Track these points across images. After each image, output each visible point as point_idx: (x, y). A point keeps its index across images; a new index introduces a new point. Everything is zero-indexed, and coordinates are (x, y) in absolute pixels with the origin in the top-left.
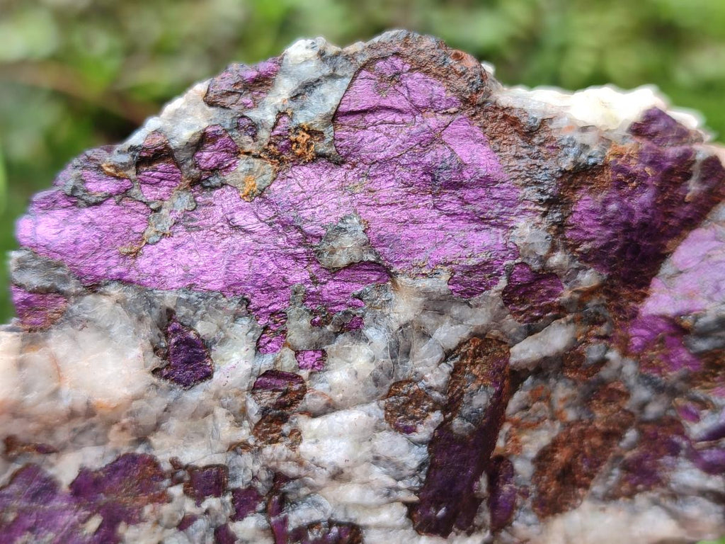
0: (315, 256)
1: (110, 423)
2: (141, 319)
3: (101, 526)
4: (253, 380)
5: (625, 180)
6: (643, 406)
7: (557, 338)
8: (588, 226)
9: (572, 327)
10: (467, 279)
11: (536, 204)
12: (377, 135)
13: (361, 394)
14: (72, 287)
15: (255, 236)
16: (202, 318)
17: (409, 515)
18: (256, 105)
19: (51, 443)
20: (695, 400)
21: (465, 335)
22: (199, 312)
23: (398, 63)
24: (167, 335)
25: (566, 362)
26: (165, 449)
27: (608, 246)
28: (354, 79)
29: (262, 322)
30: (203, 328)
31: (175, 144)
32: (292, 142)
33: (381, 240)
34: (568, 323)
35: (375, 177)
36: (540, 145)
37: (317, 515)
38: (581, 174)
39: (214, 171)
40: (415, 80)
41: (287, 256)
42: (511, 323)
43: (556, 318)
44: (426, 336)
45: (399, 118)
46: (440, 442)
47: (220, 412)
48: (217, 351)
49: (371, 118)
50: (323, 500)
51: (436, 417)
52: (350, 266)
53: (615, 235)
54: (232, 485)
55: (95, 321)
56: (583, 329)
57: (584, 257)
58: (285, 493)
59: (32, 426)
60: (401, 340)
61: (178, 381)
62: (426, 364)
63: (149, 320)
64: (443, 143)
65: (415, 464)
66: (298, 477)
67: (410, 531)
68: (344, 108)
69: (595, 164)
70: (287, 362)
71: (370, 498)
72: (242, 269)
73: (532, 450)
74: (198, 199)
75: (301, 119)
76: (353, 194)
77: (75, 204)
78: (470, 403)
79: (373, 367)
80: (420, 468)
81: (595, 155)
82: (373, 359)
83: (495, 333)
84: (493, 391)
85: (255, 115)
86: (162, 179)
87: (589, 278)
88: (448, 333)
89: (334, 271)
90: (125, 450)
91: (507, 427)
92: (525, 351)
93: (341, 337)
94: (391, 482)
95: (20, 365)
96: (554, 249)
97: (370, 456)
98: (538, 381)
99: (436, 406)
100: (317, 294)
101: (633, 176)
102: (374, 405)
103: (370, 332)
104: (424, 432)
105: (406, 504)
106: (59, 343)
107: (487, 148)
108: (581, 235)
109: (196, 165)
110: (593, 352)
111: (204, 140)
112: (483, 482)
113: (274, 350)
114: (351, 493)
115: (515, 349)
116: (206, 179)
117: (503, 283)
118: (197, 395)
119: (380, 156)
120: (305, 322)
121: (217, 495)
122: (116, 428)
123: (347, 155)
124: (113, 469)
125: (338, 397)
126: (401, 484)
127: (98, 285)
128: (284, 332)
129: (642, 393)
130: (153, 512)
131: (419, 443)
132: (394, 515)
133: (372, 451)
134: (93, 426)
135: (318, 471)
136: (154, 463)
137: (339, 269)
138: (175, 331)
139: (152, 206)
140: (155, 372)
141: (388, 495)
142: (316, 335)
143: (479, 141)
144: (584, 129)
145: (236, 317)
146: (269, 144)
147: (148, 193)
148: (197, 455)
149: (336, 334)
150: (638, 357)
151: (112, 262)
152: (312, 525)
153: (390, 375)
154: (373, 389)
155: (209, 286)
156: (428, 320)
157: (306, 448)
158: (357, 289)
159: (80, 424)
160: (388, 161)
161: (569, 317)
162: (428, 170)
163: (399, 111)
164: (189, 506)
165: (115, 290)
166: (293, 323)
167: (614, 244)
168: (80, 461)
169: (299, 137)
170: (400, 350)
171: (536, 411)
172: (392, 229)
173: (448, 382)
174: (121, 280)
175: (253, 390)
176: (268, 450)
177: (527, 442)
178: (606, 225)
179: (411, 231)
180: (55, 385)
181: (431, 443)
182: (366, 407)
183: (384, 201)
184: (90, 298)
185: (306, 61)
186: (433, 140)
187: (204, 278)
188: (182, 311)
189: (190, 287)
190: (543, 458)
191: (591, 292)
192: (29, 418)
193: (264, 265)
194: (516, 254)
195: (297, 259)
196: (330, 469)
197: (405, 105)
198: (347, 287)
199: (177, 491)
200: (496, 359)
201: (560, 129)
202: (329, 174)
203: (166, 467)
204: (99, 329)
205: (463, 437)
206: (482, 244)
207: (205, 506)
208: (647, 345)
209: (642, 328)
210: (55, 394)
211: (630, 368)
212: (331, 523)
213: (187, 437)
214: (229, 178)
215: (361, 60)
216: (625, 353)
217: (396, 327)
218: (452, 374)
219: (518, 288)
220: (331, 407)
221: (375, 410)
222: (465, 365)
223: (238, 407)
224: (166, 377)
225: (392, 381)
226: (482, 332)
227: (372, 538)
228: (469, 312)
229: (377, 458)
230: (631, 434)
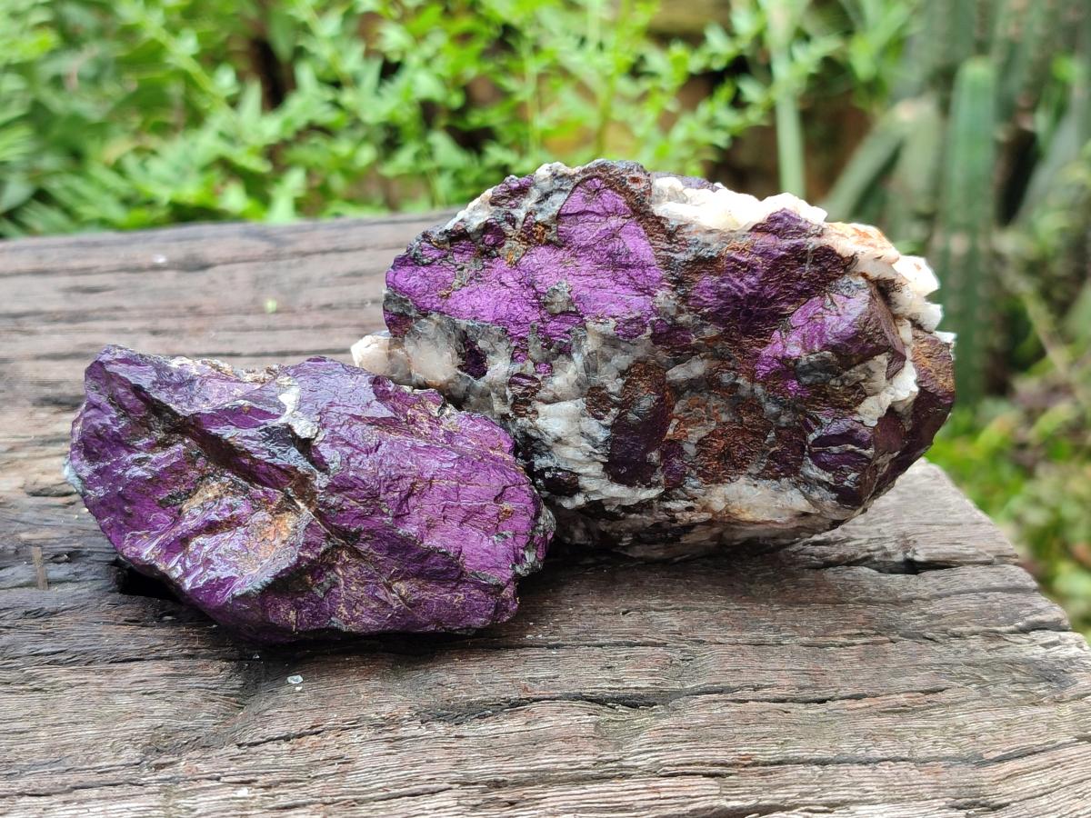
0: (542, 306)
2: (449, 335)
4: (509, 378)
5: (738, 267)
6: (777, 416)
7: (697, 368)
8: (708, 297)
9: (706, 361)
10: (626, 327)
11: (670, 282)
12: (583, 229)
13: (572, 393)
14: (414, 313)
15: (511, 290)
16: (481, 338)
17: (604, 470)
18: (517, 206)
20: (811, 418)
21: (631, 362)
22: (480, 335)
23: (598, 182)
24: (463, 346)
25: (708, 383)
27: (722, 310)
28: (572, 192)
29: (514, 344)
30: (481, 344)
31: (470, 230)
32: (534, 232)
33: (578, 298)
34: (702, 359)
35: (580, 257)
36: (676, 243)
37: (551, 464)
38: (705, 263)
39: (494, 246)
40: (608, 195)
41: (528, 304)
42: (663, 356)
43: (693, 354)
44: (607, 360)
45: (597, 219)
46: (618, 427)
47: (493, 395)
48: (490, 358)
49: (581, 218)
50: (554, 455)
51: (614, 411)
52: (562, 313)
53: (727, 304)
55: (426, 334)
56: (715, 363)
57: (704, 317)
58: (533, 448)
60: (590, 362)
61: (471, 374)
62: (607, 378)
63: (454, 336)
64: (620, 238)
65: (602, 439)
66: (538, 439)
67: (606, 480)
68: (563, 211)
69: (711, 257)
70: (529, 368)
71: (580, 456)
72: (503, 310)
73: (694, 438)
74: (485, 263)
75: (539, 217)
76: (565, 267)
77: (417, 264)
78: (638, 405)
79: (576, 377)
80: (606, 442)
81: (715, 248)
82: (576, 372)
83: (652, 361)
84: (656, 397)
85: (515, 213)
86: (465, 250)
87: (711, 331)
88: (621, 360)
89: (554, 316)
91: (675, 422)
92: (678, 374)
93: (560, 357)
94: (591, 448)
95: (390, 356)
96: (680, 311)
97: (578, 431)
98: (694, 393)
99: (615, 405)
100: (544, 329)
101: (743, 264)
102: (580, 400)
103: (574, 355)
104: (608, 420)
105: (602, 463)
106: (409, 347)
107: (647, 242)
108: (701, 303)
109: (483, 243)
110: (726, 378)
111: (487, 228)
112: (654, 456)
113: (523, 361)
114: (569, 452)
115: (669, 372)
116: (489, 252)
117: (649, 331)
118: (481, 383)
119: (583, 244)
120: (539, 346)
123: (565, 242)
125: (559, 393)
126: (597, 451)
127: (427, 314)
128: (527, 350)
129: (771, 408)
131: (606, 427)
132: (595, 469)
133: (579, 428)
135: (548, 437)
137: (556, 315)
138: (468, 344)
139: (459, 267)
140: (459, 367)
141: (591, 456)
142: (545, 353)
143: (642, 237)
144: (710, 232)
145: (500, 340)
146: (522, 232)
147: (458, 258)
149: (558, 355)
150: (764, 384)
151: (434, 301)
152: (549, 469)
153: (587, 383)
154: (578, 390)
155: (484, 319)
156: (607, 351)
157: (539, 422)
158: (567, 327)
160: (587, 247)
161: (702, 355)
162: (610, 254)
163: (598, 214)
165: (435, 316)
166: (532, 345)
167: (728, 309)
169: (537, 229)
170: (590, 368)
171: (695, 413)
172: (586, 292)
173: (622, 391)
174: (438, 310)
175: (510, 383)
176: (519, 421)
177: (691, 432)
178: (720, 296)
179: (598, 293)
181: (612, 427)
182: (575, 401)
183: (583, 273)
184: (424, 320)
185: (545, 179)
186: (614, 236)
187: (482, 313)
188: (470, 333)
189: (475, 319)
190: (701, 442)
191: (715, 339)
193: (515, 308)
194: (657, 312)
195: (533, 307)
196: (553, 436)
197: (600, 210)
198: (562, 326)
200: (656, 377)
201: (690, 233)
202: (555, 253)
204: (428, 339)
205: (634, 425)
206: (638, 303)
208: (767, 376)
209: (763, 364)
211: (759, 389)
212: (560, 470)
214: (500, 251)
215: (578, 179)
216: (753, 380)
217: (587, 353)
218: (625, 385)
219: (661, 334)
220: (555, 399)
221: (580, 404)
222: (635, 381)
223: (502, 393)
224: (465, 371)
225: (589, 387)
226: (643, 360)
227: (583, 482)
228: (632, 348)
229: (583, 433)
230: (771, 435)
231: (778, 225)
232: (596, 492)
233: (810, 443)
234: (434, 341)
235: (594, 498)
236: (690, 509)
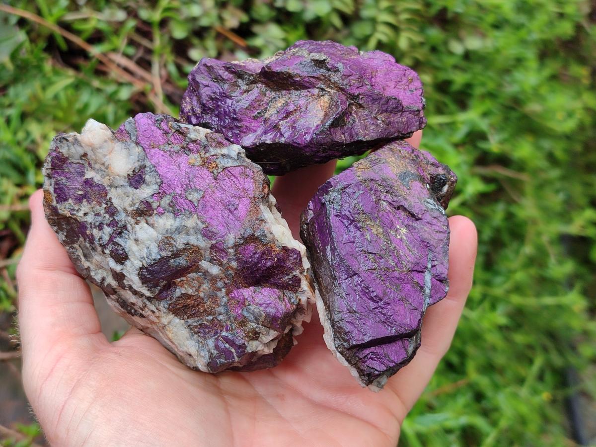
0: (186, 190)
1: (108, 175)
2: (138, 161)
3: (81, 195)
4: (144, 200)
6: (220, 314)
10: (208, 232)
11: (240, 234)
12: (229, 182)
13: (161, 230)
14: (133, 138)
15: (180, 172)
17: (141, 268)
18: (214, 147)
19: (93, 165)
21: (196, 244)
22: (150, 174)
23: (252, 174)
24: (139, 170)
25: (213, 279)
26: (113, 194)
27: (247, 263)
28: (239, 166)
29: (160, 191)
30: (147, 178)
31: (189, 135)
32: (211, 163)
34: (220, 270)
35: (218, 190)
37: (123, 244)
39: (189, 150)
40: (250, 181)
41: (181, 184)
42: (207, 254)
43: (219, 265)
44: (187, 234)
46: (164, 260)
47: (130, 199)
48: (144, 186)
49: (233, 178)
50: (128, 243)
51: (170, 254)
52: (190, 201)
53: (251, 262)
54: (115, 217)
55: (130, 150)
56: (222, 275)
57: (238, 258)
58: (123, 232)
59: (93, 157)
60: (181, 228)
61: (130, 183)
62: (180, 240)
63: (140, 163)
64: (239, 200)
65: (154, 258)
66: (129, 232)
67: (137, 272)
68: (230, 169)
69: (263, 242)
70: (155, 205)
71: (138, 254)
72: (169, 175)
73: (184, 291)
74: (180, 152)
75: (218, 161)
76: (209, 188)
77: (155, 123)
78: (180, 260)
79: (169, 227)
80: (154, 260)
81: (266, 240)
82: (172, 226)
83: (203, 252)
84: (189, 264)
85: (211, 149)
86: (178, 139)
88: (192, 239)
90: (105, 185)
91: (184, 279)
92: (206, 265)
93: (172, 214)
94: (145, 256)
95: (106, 141)
96: (232, 248)
97: (147, 245)
98: (202, 276)
99: (172, 251)
100: (177, 199)
102: (161, 236)
103: (178, 219)
104: (164, 254)
105: (143, 265)
106: (118, 146)
107: (246, 212)
108: (242, 253)
109: (188, 145)
110: (220, 284)
111: (195, 141)
113: (155, 200)
114: (135, 248)
115: (203, 262)
116: (186, 150)
117: (214, 242)
118: (131, 190)
119: (224, 187)
120: (168, 202)
121: (110, 216)
122: (108, 177)
123: (218, 179)
124: (98, 186)
125: (156, 225)
126: (146, 259)
127: (139, 144)
128: (162, 198)
129: (222, 309)
130: (94, 204)
131: (160, 255)
132: (138, 264)
133: (149, 245)
134: (105, 172)
135: (134, 235)
136: (107, 194)
137: (187, 199)
138: (142, 172)
139: (169, 142)
140: (128, 175)
141: (142, 258)
142: (167, 207)
143: (247, 209)
144: (271, 233)
145: (156, 183)
146: (206, 158)
147: (172, 139)
148: (116, 202)
149: (171, 212)
150: (229, 299)
151: (147, 143)
152: (120, 245)
153: (171, 233)
154: (164, 232)
155: (159, 171)
156: (192, 231)
157: (137, 227)
158: (186, 207)
159: (103, 168)
160: (224, 190)
161: (222, 268)
162: (229, 202)
164: (103, 211)
165: (140, 148)
166: (166, 199)
168: (94, 176)
169: (213, 164)
170: (179, 230)
171: (195, 283)
173: (180, 250)
174: (144, 149)
175: (141, 202)
176: (130, 218)
177: (185, 288)
178: (251, 258)
179: (210, 209)
180: (107, 154)
181: (162, 258)
182: (159, 234)
183: (213, 197)
184: (134, 145)
185: (235, 151)
186: (238, 197)
187: (160, 168)
188: (148, 169)
189: (155, 166)
190: (185, 295)
191: (232, 269)
192: (95, 154)
193: (174, 180)
194: (224, 239)
195: (182, 187)
196: (136, 237)
198: (185, 204)
199: (104, 206)
200: (197, 258)
201: (265, 226)
202: (210, 178)
203: (108, 198)
204: (129, 153)
205: (170, 265)
206: (220, 229)
207: (105, 215)
208: (234, 298)
209: (237, 293)
210: (105, 156)
211: (225, 299)
212: (124, 250)
213: (119, 197)
214: (191, 155)
215: (246, 164)
216: (227, 294)
217: (183, 224)
218: (184, 249)
219: (217, 247)
220: (152, 226)
222: (189, 251)
223: (135, 202)
224: (129, 179)
225: (170, 235)
226: (200, 248)
227: (128, 263)
228: (201, 240)
229: (148, 248)
230: (210, 318)
232: (129, 272)
233: (222, 335)
234: (129, 155)
235: (124, 272)
236: (153, 312)
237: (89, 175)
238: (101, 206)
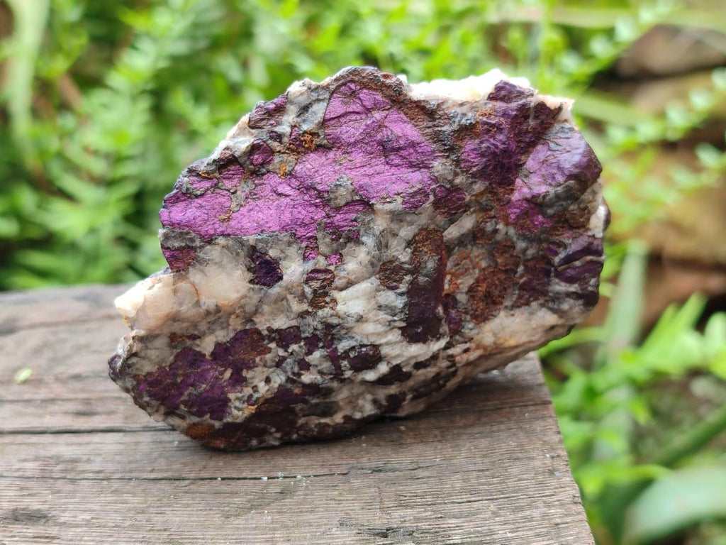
0: (326, 203)
1: (230, 314)
2: (238, 254)
3: (232, 374)
4: (305, 276)
5: (492, 129)
6: (525, 250)
7: (467, 223)
8: (473, 158)
9: (474, 215)
10: (412, 200)
11: (442, 152)
12: (348, 129)
13: (365, 273)
14: (198, 243)
15: (291, 197)
16: (271, 248)
17: (402, 334)
18: (278, 124)
19: (196, 333)
20: (554, 243)
21: (416, 231)
22: (269, 245)
23: (353, 86)
24: (253, 260)
25: (475, 236)
26: (262, 324)
27: (486, 167)
28: (330, 99)
29: (304, 244)
30: (273, 253)
31: (237, 154)
32: (302, 141)
33: (361, 187)
34: (472, 214)
35: (351, 152)
36: (440, 118)
37: (353, 343)
38: (466, 131)
39: (262, 165)
40: (364, 95)
41: (311, 205)
42: (441, 220)
43: (465, 211)
44: (395, 235)
45: (358, 117)
46: (413, 291)
47: (290, 297)
48: (283, 264)
49: (342, 120)
50: (354, 335)
51: (408, 278)
52: (347, 204)
53: (489, 161)
54: (303, 336)
55: (212, 260)
56: (481, 215)
57: (473, 175)
58: (334, 334)
59: (185, 325)
60: (382, 239)
61: (264, 284)
62: (397, 250)
63: (242, 254)
64: (386, 127)
65: (401, 306)
66: (339, 325)
67: (405, 343)
68: (327, 117)
69: (471, 123)
70: (322, 263)
71: (380, 328)
72: (287, 217)
73: (464, 288)
74: (257, 181)
75: (305, 127)
76: (340, 164)
77: (189, 197)
78: (426, 267)
79: (369, 257)
80: (404, 307)
81: (471, 117)
82: (369, 253)
83: (432, 226)
84: (437, 258)
85: (279, 129)
86: (233, 175)
87: (479, 187)
88: (406, 232)
89: (338, 209)
90: (240, 328)
91: (448, 277)
92: (452, 232)
93: (349, 245)
94: (390, 318)
95: (175, 291)
96: (456, 174)
97: (376, 306)
98: (461, 248)
99: (408, 272)
100: (332, 223)
101: (493, 126)
102: (373, 278)
103: (364, 239)
104: (403, 288)
105: (400, 328)
106: (195, 275)
107: (411, 125)
108: (470, 164)
109: (252, 164)
110: (489, 227)
111: (254, 148)
112: (440, 310)
113: (313, 258)
114: (370, 328)
115: (445, 233)
116: (258, 171)
117: (432, 198)
118: (276, 290)
119: (352, 140)
120: (328, 240)
121: (296, 343)
122: (233, 316)
123: (333, 143)
124: (235, 339)
125: (353, 278)
126: (396, 318)
127: (212, 240)
128: (317, 247)
129: (521, 245)
130: (261, 360)
131: (402, 294)
132: (395, 336)
133: (377, 303)
134: (220, 318)
135: (349, 319)
136: (258, 332)
137: (341, 207)
138: (258, 257)
139: (231, 191)
140: (251, 281)
141: (390, 325)
142: (335, 245)
143: (405, 122)
144: (462, 105)
145: (290, 244)
146: (290, 144)
147: (227, 184)
148: (281, 323)
149: (346, 243)
150: (515, 225)
151: (216, 226)
152: (353, 348)
153: (379, 260)
154: (371, 269)
155: (272, 229)
156: (394, 226)
157: (341, 308)
158: (353, 216)
159: (211, 318)
160: (356, 142)
161: (472, 210)
162: (381, 143)
163: (358, 113)
164: (281, 352)
165: (221, 241)
166: (321, 241)
167: (490, 165)
168: (214, 340)
169: (305, 138)
170: (382, 245)
171: (463, 265)
172: (366, 180)
173: (411, 258)
174: (223, 234)
175: (307, 282)
176: (320, 313)
177: (461, 284)
178: (482, 155)
179: (377, 179)
180: (196, 299)
181: (409, 293)
182: (369, 280)
183: (358, 165)
184: (208, 247)
185: (302, 94)
186: (380, 126)
187: (268, 225)
188: (260, 246)
189: (262, 231)
190: (471, 290)
191: (482, 194)
192: (183, 320)
193: (299, 212)
194: (436, 180)
195: (316, 206)
196: (356, 317)
197: (359, 109)
198: (347, 216)
199: (273, 345)
200: (435, 240)
201: (448, 108)
202: (326, 155)
203: (265, 333)
204: (216, 263)
205: (425, 286)
206: (417, 178)
207: (290, 350)
208: (518, 217)
209: (515, 208)
210: (197, 304)
211: (512, 231)
212: (362, 346)
213: (274, 314)
214: (271, 167)
215: (332, 87)
216: (507, 224)
217: (378, 233)
218: (412, 253)
219: (440, 199)
220: (350, 284)
221: (374, 281)
222: (419, 247)
223: (300, 292)
224: (257, 284)
225: (381, 263)
226: (425, 227)
227: (385, 351)
228: (416, 218)
229: (380, 306)
230: (521, 269)
231: (503, 93)
232: (398, 356)
233: (556, 264)
234: (220, 265)
235: (395, 362)
236: (466, 351)
237: (207, 346)
238: (270, 350)
